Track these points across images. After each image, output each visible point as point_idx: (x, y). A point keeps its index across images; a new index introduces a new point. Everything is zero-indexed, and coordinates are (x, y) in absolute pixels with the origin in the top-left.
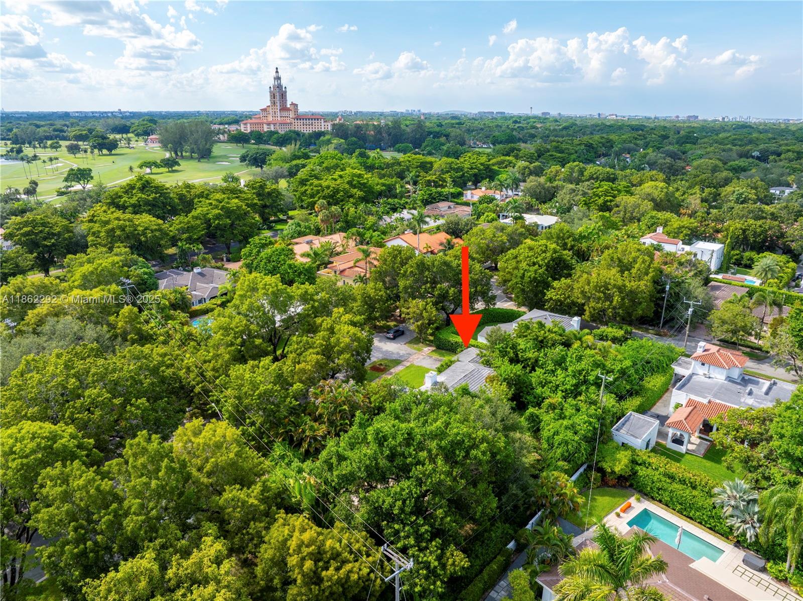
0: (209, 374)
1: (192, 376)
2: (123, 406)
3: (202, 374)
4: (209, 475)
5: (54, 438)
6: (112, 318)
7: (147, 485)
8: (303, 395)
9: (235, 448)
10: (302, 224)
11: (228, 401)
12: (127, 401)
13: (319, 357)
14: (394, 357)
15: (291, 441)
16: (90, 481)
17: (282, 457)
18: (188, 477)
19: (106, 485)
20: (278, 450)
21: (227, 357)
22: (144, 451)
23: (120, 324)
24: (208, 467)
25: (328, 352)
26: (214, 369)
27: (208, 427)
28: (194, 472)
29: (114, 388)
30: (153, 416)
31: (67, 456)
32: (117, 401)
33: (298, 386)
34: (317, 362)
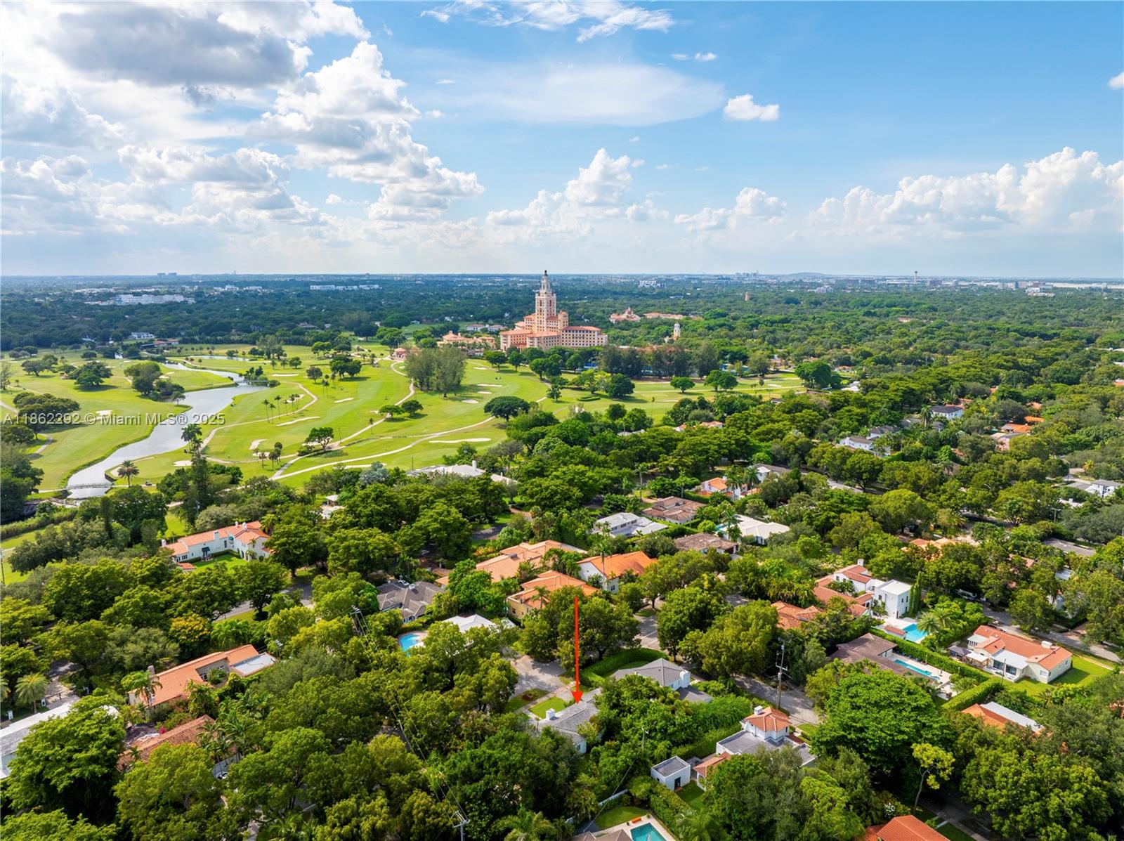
0: (400, 697)
1: (390, 698)
2: (346, 720)
3: (396, 697)
4: (386, 766)
5: (314, 738)
6: (344, 646)
7: (355, 768)
8: (453, 721)
9: (400, 754)
10: (515, 531)
11: (408, 718)
12: (349, 718)
13: (472, 693)
14: (544, 688)
15: (442, 752)
16: (331, 763)
17: (436, 760)
18: (374, 767)
19: (337, 765)
20: (433, 756)
21: (413, 686)
22: (355, 751)
23: (349, 651)
24: (386, 762)
25: (479, 690)
26: (404, 695)
27: (389, 740)
28: (379, 764)
29: (344, 709)
30: (362, 726)
31: (320, 749)
32: (344, 717)
33: (452, 714)
34: (470, 696)
